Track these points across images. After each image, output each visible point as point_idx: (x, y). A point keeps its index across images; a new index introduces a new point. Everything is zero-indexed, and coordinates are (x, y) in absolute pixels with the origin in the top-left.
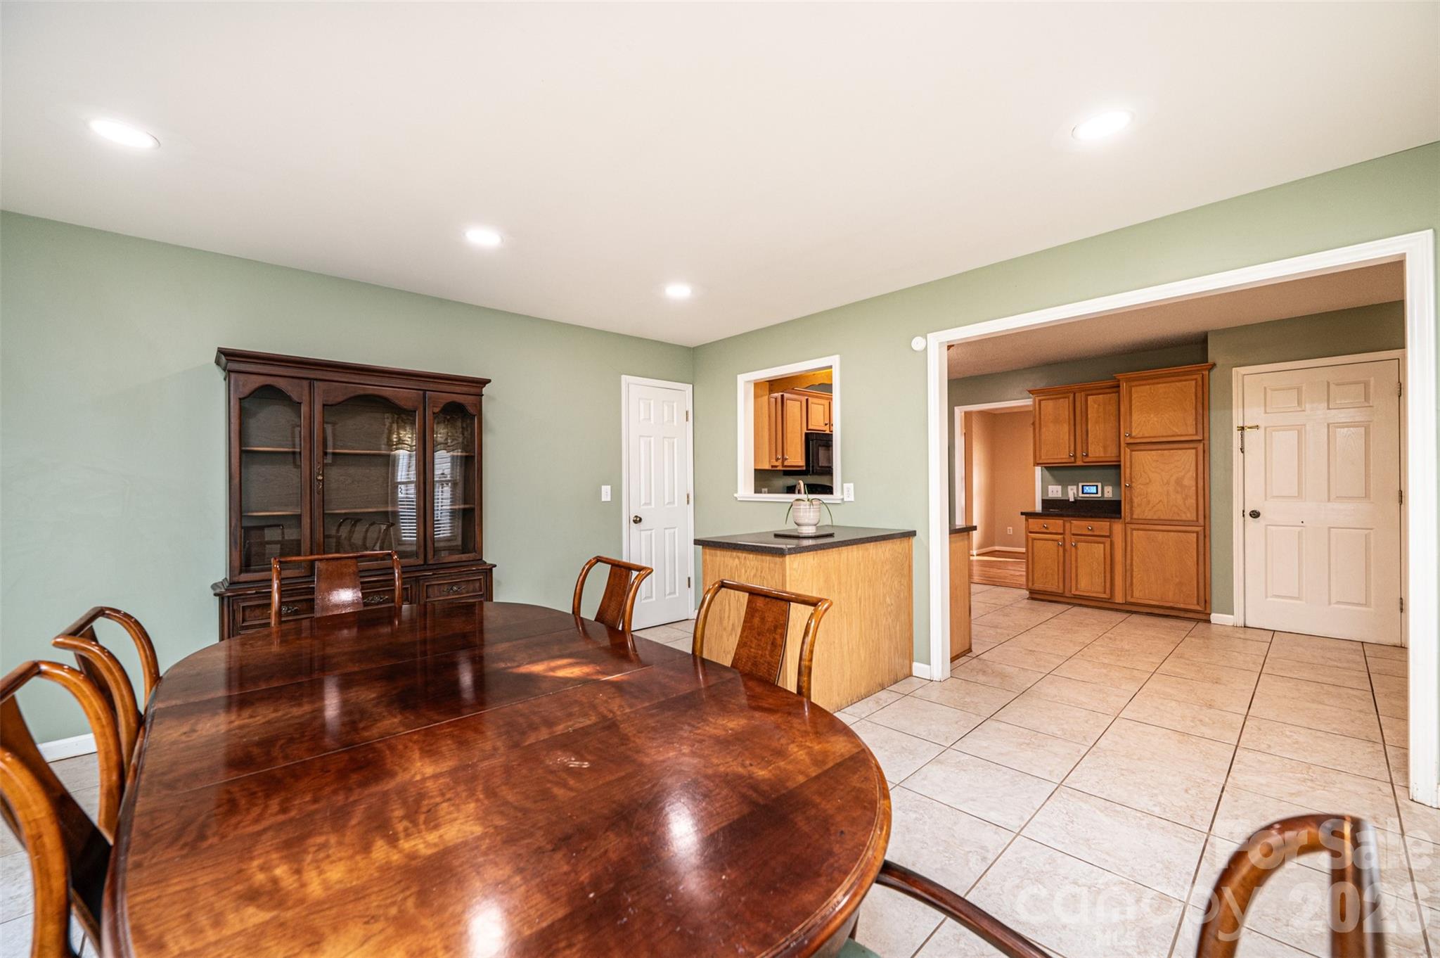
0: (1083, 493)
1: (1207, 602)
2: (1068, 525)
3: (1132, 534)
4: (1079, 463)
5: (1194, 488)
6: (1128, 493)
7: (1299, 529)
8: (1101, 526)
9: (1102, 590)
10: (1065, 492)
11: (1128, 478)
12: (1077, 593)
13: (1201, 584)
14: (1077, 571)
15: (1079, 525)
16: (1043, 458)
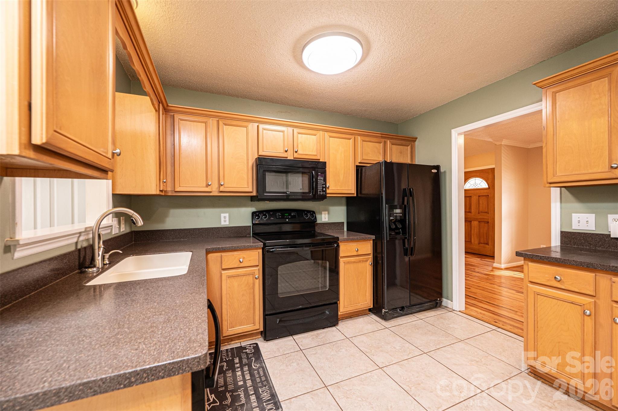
10: (602, 224)
16: (558, 174)
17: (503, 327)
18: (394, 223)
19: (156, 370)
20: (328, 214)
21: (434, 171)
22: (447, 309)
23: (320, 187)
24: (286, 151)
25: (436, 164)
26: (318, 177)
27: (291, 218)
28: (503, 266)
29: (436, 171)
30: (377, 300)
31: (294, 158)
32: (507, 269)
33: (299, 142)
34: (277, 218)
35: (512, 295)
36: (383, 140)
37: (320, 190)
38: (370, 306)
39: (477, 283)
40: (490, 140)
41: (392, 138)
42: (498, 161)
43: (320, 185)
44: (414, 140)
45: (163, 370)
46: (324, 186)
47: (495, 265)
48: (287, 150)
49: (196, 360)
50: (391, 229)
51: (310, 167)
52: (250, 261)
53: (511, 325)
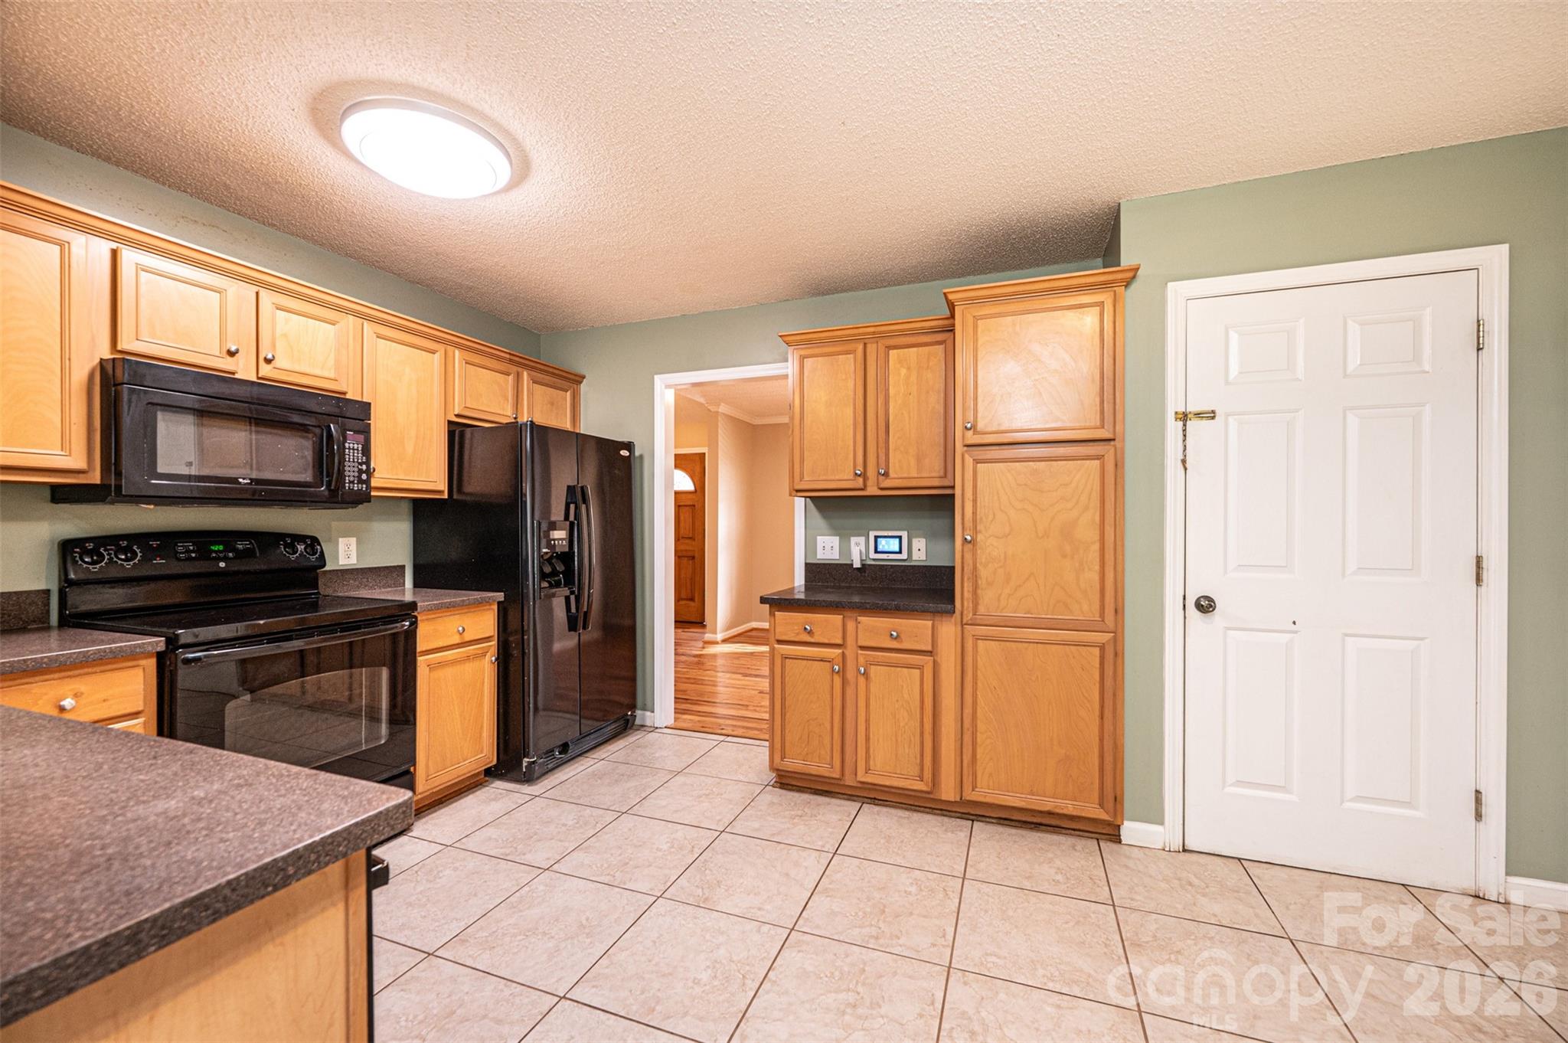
0: (876, 552)
1: (1112, 799)
2: (851, 625)
3: (975, 647)
4: (872, 490)
5: (1097, 546)
6: (968, 556)
7: (1285, 638)
8: (915, 629)
9: (916, 771)
10: (845, 549)
11: (969, 523)
12: (869, 779)
13: (1109, 759)
14: (867, 729)
15: (874, 627)
16: (806, 478)
17: (733, 733)
18: (549, 560)
19: (332, 843)
20: (359, 543)
21: (624, 453)
22: (645, 728)
23: (352, 469)
24: (231, 354)
25: (626, 440)
26: (345, 440)
27: (234, 558)
28: (719, 637)
29: (628, 454)
30: (506, 743)
31: (258, 378)
32: (725, 641)
33: (278, 335)
34: (179, 560)
35: (738, 682)
36: (515, 369)
37: (352, 479)
38: (491, 762)
39: (684, 673)
40: (702, 400)
41: (533, 368)
42: (713, 443)
43: (352, 464)
44: (578, 379)
45: (345, 839)
46: (364, 467)
47: (708, 636)
48: (237, 351)
49: (401, 811)
50: (543, 576)
51: (319, 411)
52: (104, 701)
53: (743, 727)
